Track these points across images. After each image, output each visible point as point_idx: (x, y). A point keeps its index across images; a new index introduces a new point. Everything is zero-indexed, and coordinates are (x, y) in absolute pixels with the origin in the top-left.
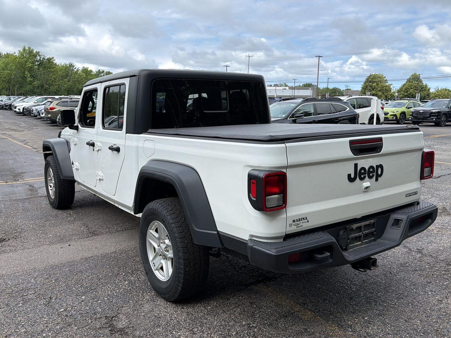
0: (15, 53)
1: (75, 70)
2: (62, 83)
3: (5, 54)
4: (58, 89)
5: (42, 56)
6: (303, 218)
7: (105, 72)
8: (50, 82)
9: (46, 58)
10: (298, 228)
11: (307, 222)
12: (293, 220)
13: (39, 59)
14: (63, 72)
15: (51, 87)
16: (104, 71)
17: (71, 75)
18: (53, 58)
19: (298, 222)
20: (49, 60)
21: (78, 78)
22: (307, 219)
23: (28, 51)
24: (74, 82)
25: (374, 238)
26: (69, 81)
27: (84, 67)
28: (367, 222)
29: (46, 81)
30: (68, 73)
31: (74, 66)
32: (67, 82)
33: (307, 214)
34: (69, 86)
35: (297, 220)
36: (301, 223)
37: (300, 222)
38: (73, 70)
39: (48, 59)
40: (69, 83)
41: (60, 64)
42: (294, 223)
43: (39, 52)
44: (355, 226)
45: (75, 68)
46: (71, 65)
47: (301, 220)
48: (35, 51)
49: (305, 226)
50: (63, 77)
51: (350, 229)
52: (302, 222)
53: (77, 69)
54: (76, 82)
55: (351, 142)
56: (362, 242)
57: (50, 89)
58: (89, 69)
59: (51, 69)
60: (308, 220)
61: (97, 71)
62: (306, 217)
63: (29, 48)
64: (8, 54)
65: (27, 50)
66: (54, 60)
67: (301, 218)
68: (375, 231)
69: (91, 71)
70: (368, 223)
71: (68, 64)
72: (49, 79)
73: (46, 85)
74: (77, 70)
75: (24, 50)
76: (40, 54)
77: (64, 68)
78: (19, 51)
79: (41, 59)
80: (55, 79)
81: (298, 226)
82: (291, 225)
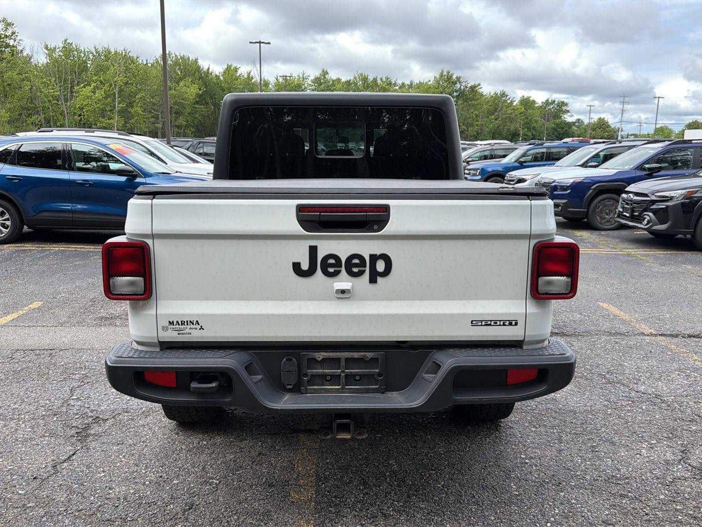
0: (430, 81)
1: (509, 101)
2: (486, 121)
3: (417, 83)
4: (480, 131)
5: (464, 83)
6: (190, 321)
7: (556, 102)
8: (470, 121)
9: (469, 85)
10: (180, 335)
11: (200, 329)
12: (170, 322)
13: (459, 87)
14: (490, 105)
15: (469, 129)
16: (554, 101)
17: (501, 109)
18: (479, 85)
19: (181, 326)
20: (473, 88)
21: (511, 114)
22: (199, 324)
23: (446, 77)
24: (504, 120)
25: (377, 387)
26: (496, 119)
27: (524, 96)
28: (356, 355)
29: (464, 120)
30: (496, 107)
31: (507, 96)
32: (493, 121)
33: (199, 315)
34: (497, 126)
35: (177, 322)
36: (186, 328)
37: (183, 326)
38: (505, 101)
39: (471, 87)
40: (497, 122)
41: (489, 93)
42: (172, 326)
43: (460, 78)
44: (320, 355)
45: (509, 99)
46: (504, 94)
47: (186, 324)
48: (454, 77)
49: (196, 335)
50: (490, 113)
51: (308, 359)
52: (189, 327)
53: (511, 99)
54: (506, 119)
55: (300, 209)
56: (343, 388)
57: (468, 131)
58: (531, 99)
59: (473, 102)
60: (201, 327)
61: (544, 101)
62: (197, 321)
63: (448, 72)
64: (420, 83)
65: (445, 75)
66: (481, 88)
67: (187, 321)
68: (380, 375)
69: (534, 102)
70: (356, 357)
71: (499, 93)
72: (468, 116)
73: (463, 126)
74: (511, 101)
75: (441, 75)
76: (461, 79)
77: (492, 99)
78: (435, 77)
79: (462, 87)
80: (477, 116)
81: (182, 332)
82: (165, 329)
